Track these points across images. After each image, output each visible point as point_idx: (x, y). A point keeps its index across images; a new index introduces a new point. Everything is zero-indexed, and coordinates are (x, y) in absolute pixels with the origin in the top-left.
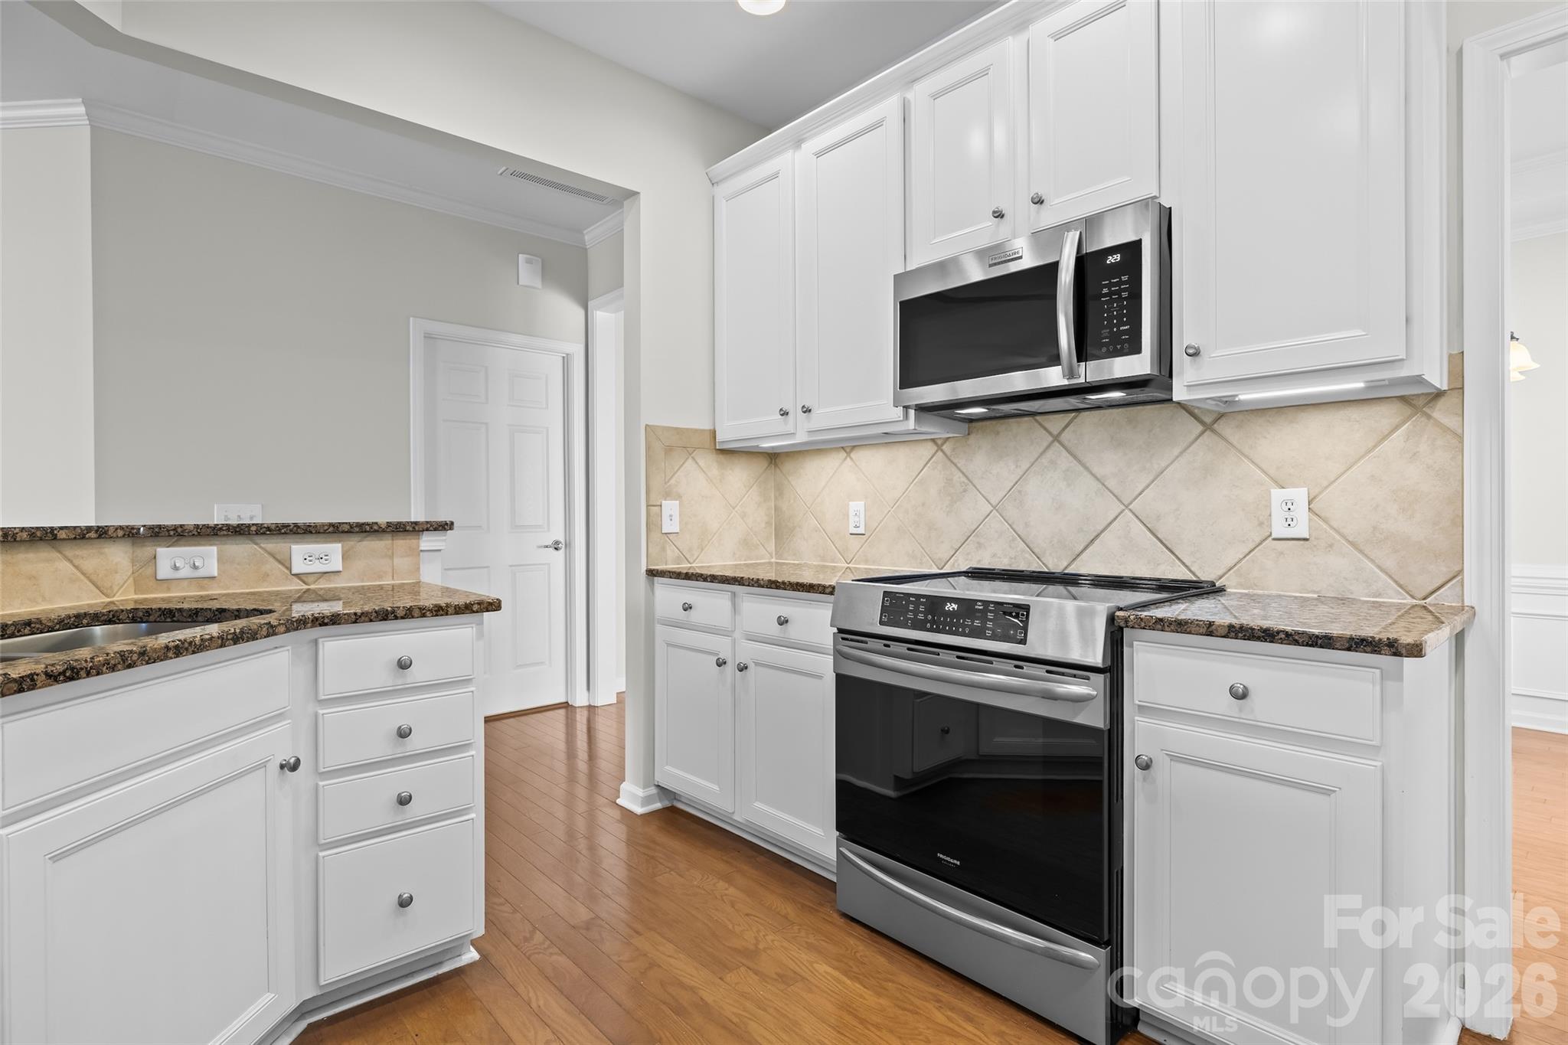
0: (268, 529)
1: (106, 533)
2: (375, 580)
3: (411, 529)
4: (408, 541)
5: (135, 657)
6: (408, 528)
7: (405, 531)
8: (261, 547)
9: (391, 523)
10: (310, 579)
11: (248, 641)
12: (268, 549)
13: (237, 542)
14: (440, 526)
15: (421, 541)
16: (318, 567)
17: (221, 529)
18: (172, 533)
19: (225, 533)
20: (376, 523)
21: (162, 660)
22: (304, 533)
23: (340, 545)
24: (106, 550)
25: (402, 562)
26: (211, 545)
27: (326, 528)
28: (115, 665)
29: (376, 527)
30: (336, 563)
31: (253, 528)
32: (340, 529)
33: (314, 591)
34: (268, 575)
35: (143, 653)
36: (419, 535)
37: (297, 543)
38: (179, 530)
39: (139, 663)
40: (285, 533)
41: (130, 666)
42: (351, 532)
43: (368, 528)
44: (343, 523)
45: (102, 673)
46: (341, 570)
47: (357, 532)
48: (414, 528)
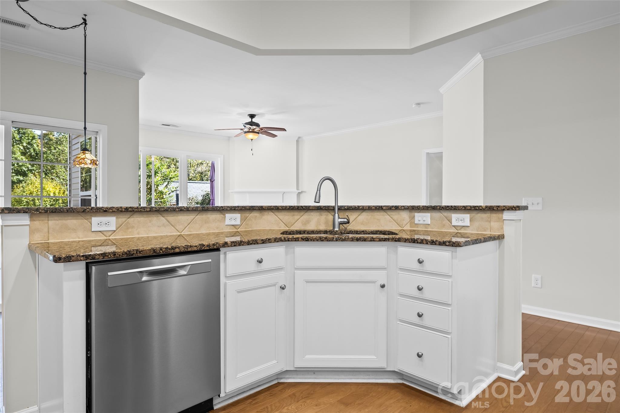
0: (443, 208)
1: (398, 208)
2: (483, 231)
3: (496, 209)
4: (497, 215)
5: (324, 239)
6: (495, 208)
7: (494, 210)
8: (443, 215)
9: (487, 206)
10: (459, 228)
11: (362, 241)
12: (445, 215)
13: (436, 212)
14: (510, 208)
15: (503, 215)
16: (460, 224)
17: (429, 207)
18: (417, 208)
19: (430, 209)
20: (481, 206)
21: (331, 241)
22: (454, 210)
23: (469, 215)
24: (401, 213)
25: (495, 225)
26: (429, 213)
27: (462, 208)
28: (318, 240)
29: (481, 208)
30: (467, 223)
31: (438, 207)
32: (467, 208)
33: (460, 233)
34: (445, 225)
35: (326, 238)
36: (503, 212)
37: (454, 213)
38: (419, 207)
39: (325, 240)
40: (448, 209)
41: (322, 241)
42: (470, 210)
43: (477, 208)
44: (468, 206)
45: (315, 241)
46: (469, 226)
47: (473, 210)
48: (497, 208)
